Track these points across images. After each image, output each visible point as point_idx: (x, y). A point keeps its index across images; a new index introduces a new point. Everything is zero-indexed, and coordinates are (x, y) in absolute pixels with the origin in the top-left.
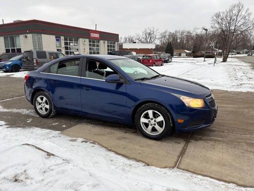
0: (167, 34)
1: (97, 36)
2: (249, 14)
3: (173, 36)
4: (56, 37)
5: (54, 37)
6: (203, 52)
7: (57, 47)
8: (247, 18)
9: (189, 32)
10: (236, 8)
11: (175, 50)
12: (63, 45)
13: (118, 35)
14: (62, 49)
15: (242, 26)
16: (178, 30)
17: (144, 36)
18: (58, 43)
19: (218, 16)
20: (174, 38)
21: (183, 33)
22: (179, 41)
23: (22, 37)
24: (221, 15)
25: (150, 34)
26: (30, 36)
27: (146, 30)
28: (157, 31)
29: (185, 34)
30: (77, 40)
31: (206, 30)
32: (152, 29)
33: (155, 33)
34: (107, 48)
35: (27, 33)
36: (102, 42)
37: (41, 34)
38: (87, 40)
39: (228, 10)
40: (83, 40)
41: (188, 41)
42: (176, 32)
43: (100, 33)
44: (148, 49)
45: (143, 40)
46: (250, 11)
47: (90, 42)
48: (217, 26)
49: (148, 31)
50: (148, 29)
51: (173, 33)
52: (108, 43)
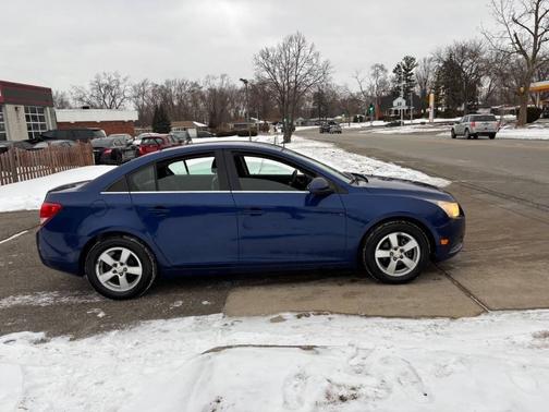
0: (149, 87)
2: (317, 55)
3: (163, 92)
6: (231, 125)
8: (314, 61)
9: (194, 85)
10: (295, 44)
11: (173, 123)
13: (50, 90)
15: (308, 77)
16: (171, 79)
19: (266, 55)
20: (164, 96)
21: (182, 85)
22: (175, 103)
24: (271, 54)
25: (108, 87)
27: (98, 77)
28: (125, 80)
29: (187, 88)
31: (245, 82)
32: (114, 77)
33: (121, 86)
34: (24, 123)
36: (9, 108)
39: (282, 45)
41: (195, 102)
42: (168, 83)
43: (4, 86)
44: (123, 122)
46: (316, 50)
48: (266, 74)
49: (105, 81)
50: (103, 76)
51: (162, 87)
52: (26, 111)
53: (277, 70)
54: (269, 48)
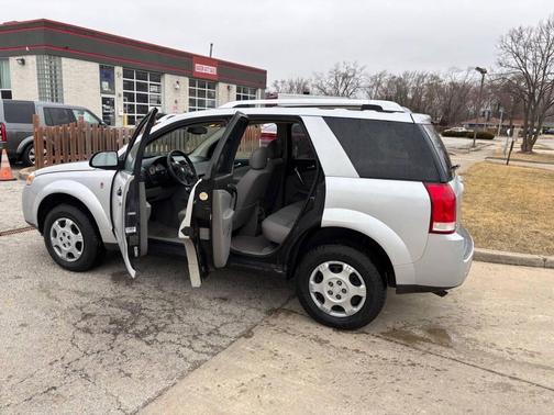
0: (385, 79)
1: (211, 70)
3: (399, 84)
4: (101, 67)
5: (96, 66)
7: (103, 92)
9: (435, 78)
12: (120, 89)
13: (265, 72)
14: (115, 97)
16: (411, 71)
17: (333, 81)
18: (105, 84)
19: (517, 36)
21: (422, 77)
22: (410, 96)
24: (526, 35)
25: (345, 76)
26: (31, 60)
27: (337, 66)
28: (362, 69)
29: (426, 80)
30: (157, 78)
31: (483, 72)
32: (352, 67)
33: (357, 76)
35: (27, 54)
36: (222, 86)
37: (60, 56)
38: (185, 81)
39: (545, 23)
40: (175, 78)
41: (430, 96)
42: (406, 75)
43: (220, 64)
45: (328, 89)
47: (192, 84)
48: (513, 62)
49: (343, 70)
50: (342, 64)
51: (400, 79)
52: (238, 91)
53: (531, 57)
54: (525, 26)
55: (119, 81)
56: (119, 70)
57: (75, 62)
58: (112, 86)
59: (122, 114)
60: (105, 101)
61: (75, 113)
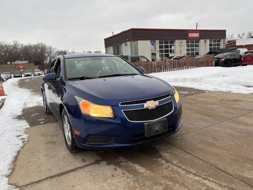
4: (151, 42)
5: (149, 41)
7: (152, 51)
12: (158, 49)
14: (156, 52)
18: (153, 48)
23: (123, 45)
26: (129, 43)
30: (172, 42)
34: (208, 47)
35: (127, 41)
36: (202, 41)
37: (137, 40)
38: (184, 41)
40: (180, 41)
47: (188, 42)
52: (210, 42)
55: (158, 46)
56: (157, 41)
57: (143, 41)
58: (155, 48)
59: (159, 58)
60: (152, 54)
61: (140, 58)
